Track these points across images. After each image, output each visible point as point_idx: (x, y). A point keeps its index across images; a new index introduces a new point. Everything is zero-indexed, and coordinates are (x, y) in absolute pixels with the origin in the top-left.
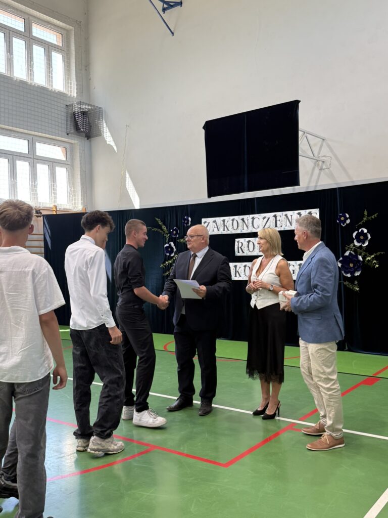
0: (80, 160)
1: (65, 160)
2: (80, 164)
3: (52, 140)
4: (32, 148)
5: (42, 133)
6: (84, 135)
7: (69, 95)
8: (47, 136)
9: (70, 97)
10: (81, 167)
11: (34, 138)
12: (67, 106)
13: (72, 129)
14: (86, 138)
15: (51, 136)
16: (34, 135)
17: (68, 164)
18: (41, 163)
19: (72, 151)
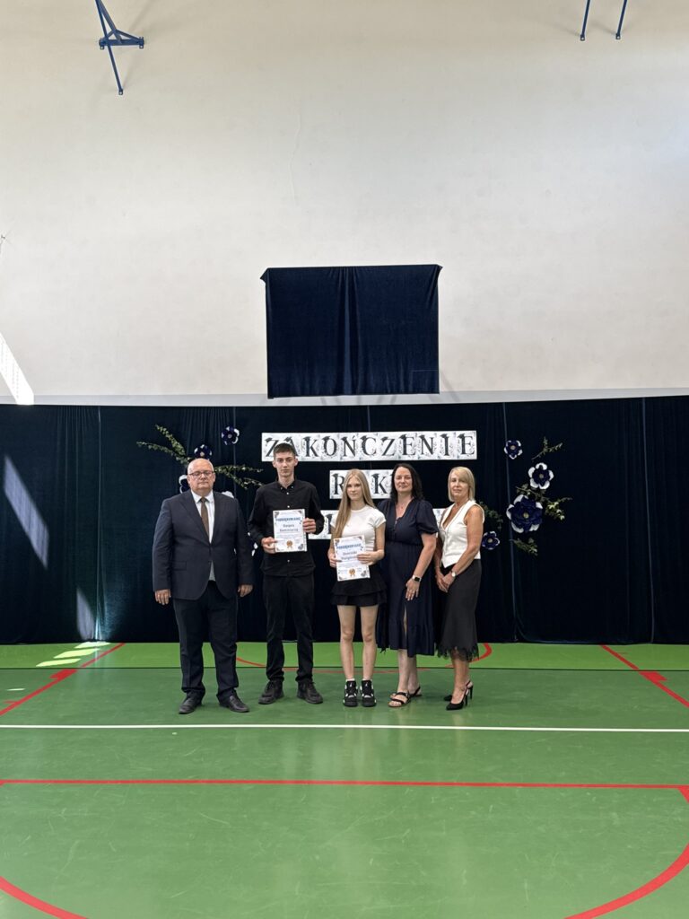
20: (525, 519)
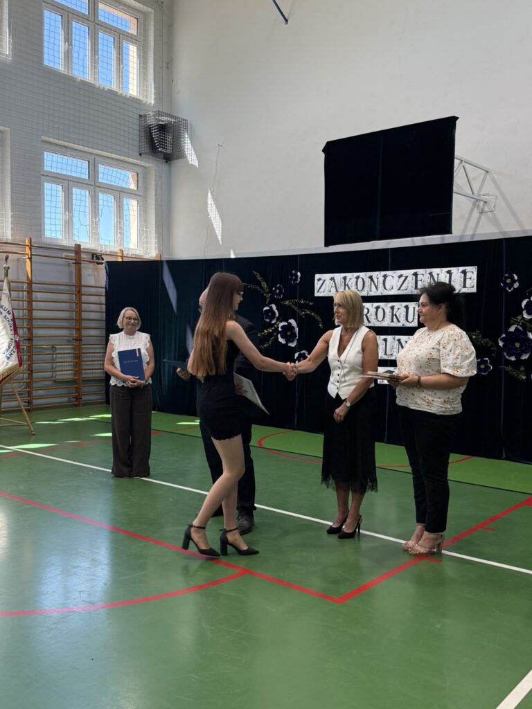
0: (156, 190)
1: (135, 189)
2: (156, 195)
3: (121, 163)
4: (93, 172)
5: (107, 152)
6: (162, 156)
7: (144, 102)
8: (114, 156)
9: (145, 104)
10: (156, 200)
11: (97, 158)
12: (140, 116)
13: (146, 149)
14: (164, 161)
15: (118, 157)
16: (96, 154)
17: (140, 195)
18: (105, 192)
19: (145, 178)
20: (516, 349)
